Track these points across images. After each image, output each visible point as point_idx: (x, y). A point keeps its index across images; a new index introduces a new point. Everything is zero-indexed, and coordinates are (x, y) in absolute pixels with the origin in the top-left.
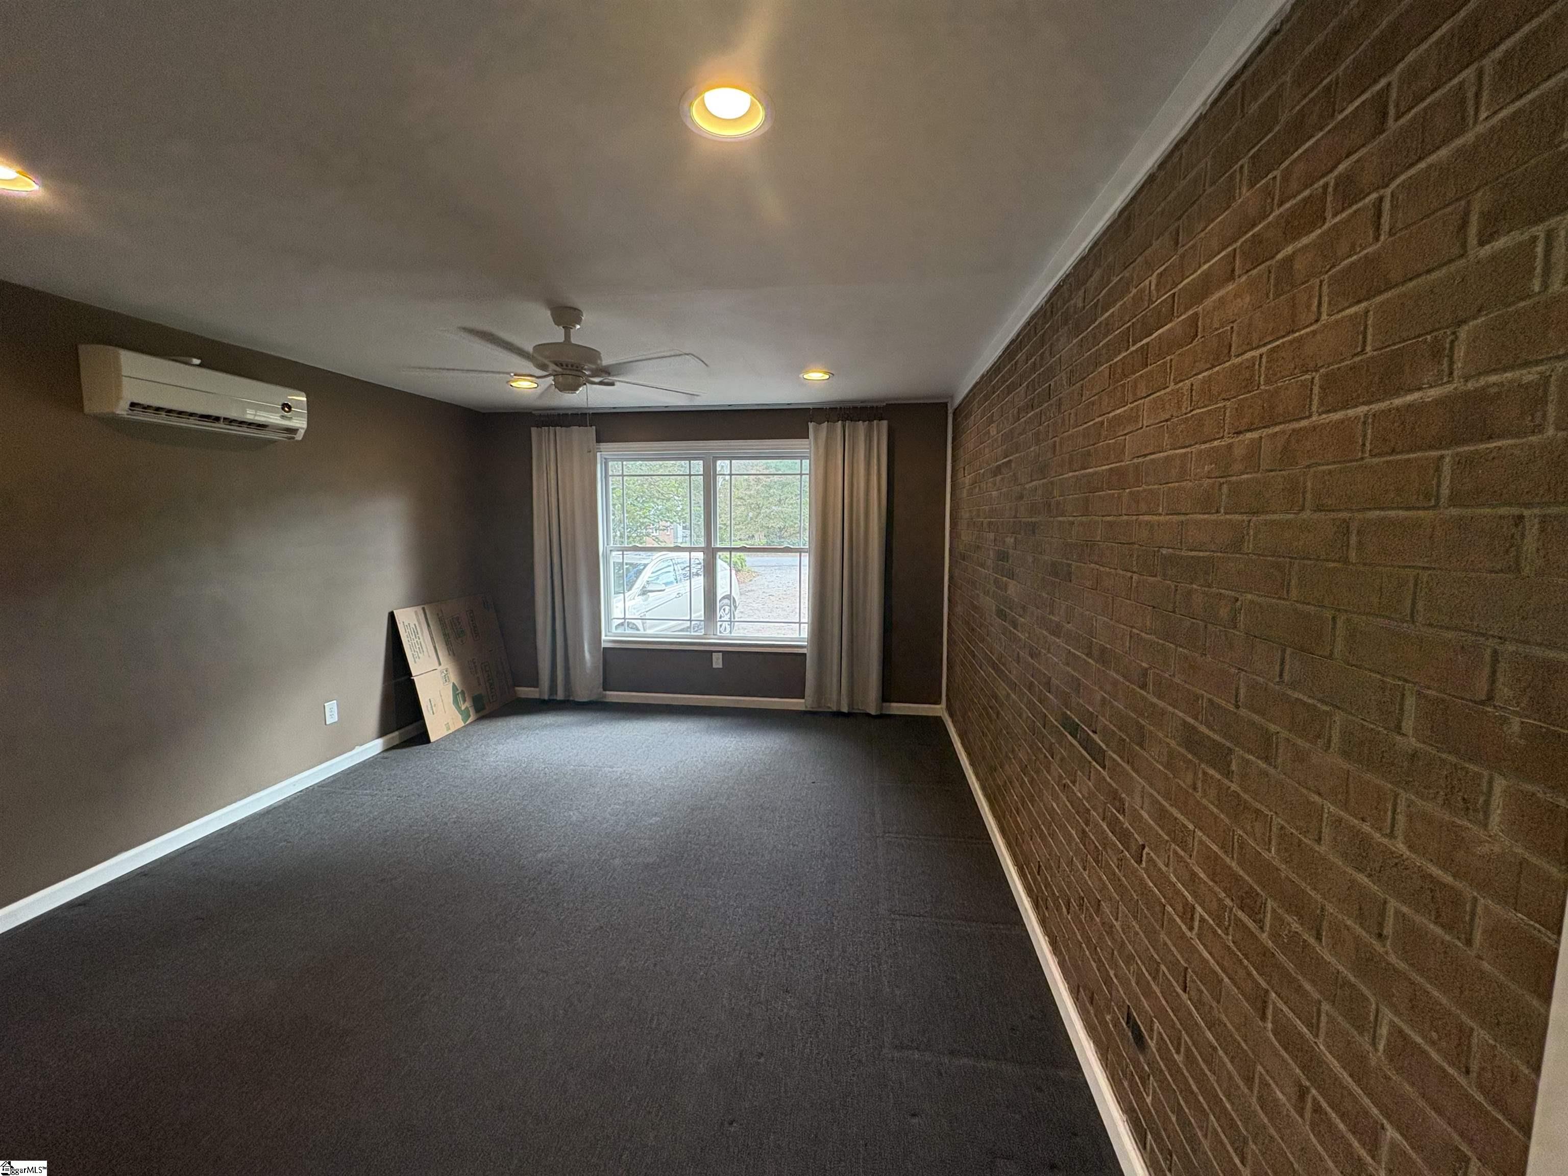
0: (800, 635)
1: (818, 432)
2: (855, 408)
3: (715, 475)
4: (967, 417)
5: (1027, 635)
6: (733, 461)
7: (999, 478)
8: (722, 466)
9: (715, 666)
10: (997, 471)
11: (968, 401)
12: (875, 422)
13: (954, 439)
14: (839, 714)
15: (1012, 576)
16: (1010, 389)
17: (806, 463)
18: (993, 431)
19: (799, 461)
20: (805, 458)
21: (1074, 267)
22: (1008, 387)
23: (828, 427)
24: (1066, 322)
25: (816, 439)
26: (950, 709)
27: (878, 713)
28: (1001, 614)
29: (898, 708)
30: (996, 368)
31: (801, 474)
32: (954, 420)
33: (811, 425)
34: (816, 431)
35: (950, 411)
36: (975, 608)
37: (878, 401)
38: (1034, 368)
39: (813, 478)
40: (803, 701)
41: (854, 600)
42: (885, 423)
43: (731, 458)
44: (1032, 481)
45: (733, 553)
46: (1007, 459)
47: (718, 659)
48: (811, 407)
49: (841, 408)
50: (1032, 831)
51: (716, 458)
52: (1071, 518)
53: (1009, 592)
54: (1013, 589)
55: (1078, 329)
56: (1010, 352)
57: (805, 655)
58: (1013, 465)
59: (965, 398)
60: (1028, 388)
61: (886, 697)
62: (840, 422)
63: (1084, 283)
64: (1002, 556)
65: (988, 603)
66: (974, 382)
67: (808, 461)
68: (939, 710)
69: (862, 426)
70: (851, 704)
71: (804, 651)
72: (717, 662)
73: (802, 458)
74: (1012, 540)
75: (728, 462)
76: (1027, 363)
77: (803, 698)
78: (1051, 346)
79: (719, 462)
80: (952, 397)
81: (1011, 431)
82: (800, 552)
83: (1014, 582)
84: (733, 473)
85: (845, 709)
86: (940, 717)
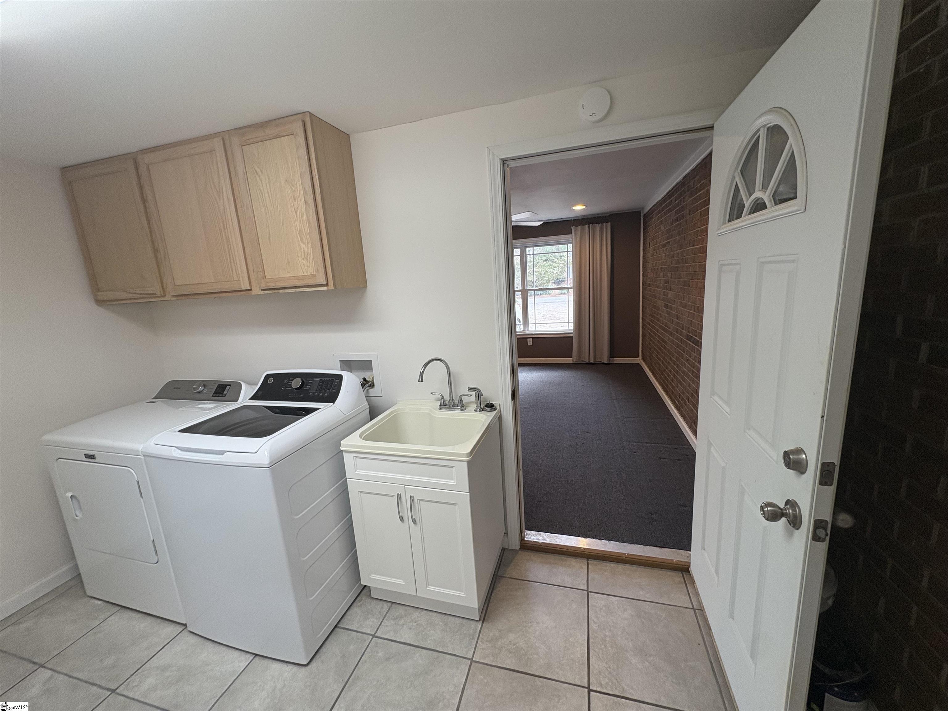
0: (569, 328)
1: (576, 231)
2: (595, 218)
3: (526, 255)
4: (651, 219)
5: (676, 311)
6: (534, 248)
7: (665, 248)
8: (529, 250)
9: (529, 345)
10: (664, 246)
11: (651, 212)
12: (604, 223)
13: (644, 229)
14: (589, 364)
15: (670, 289)
16: (670, 211)
17: (570, 246)
18: (662, 228)
19: (566, 245)
20: (569, 243)
21: (691, 171)
22: (668, 210)
23: (581, 228)
24: (688, 191)
25: (575, 234)
26: (644, 359)
27: (608, 362)
28: (666, 306)
29: (618, 360)
30: (663, 200)
31: (567, 252)
32: (644, 220)
33: (572, 228)
34: (575, 231)
35: (642, 215)
36: (655, 307)
37: (606, 213)
38: (678, 205)
39: (574, 253)
40: (572, 359)
41: (595, 309)
42: (609, 224)
43: (533, 247)
44: (677, 250)
45: (535, 291)
46: (668, 241)
47: (530, 341)
48: (572, 219)
49: (587, 218)
50: (677, 385)
51: (526, 247)
52: (690, 264)
53: (669, 296)
54: (671, 294)
55: (692, 195)
56: (669, 195)
57: (572, 337)
58: (671, 243)
59: (650, 210)
60: (676, 212)
61: (612, 354)
62: (587, 225)
63: (694, 178)
64: (667, 282)
65: (660, 303)
66: (654, 204)
67: (571, 245)
68: (639, 360)
69: (598, 226)
70: (595, 357)
71: (571, 335)
72: (530, 343)
73: (567, 244)
74: (670, 274)
75: (532, 248)
76: (675, 202)
77: (572, 357)
78: (684, 198)
79: (528, 249)
80: (643, 208)
81: (670, 229)
82: (568, 289)
83: (671, 292)
84: (534, 253)
85: (592, 361)
86: (639, 363)
